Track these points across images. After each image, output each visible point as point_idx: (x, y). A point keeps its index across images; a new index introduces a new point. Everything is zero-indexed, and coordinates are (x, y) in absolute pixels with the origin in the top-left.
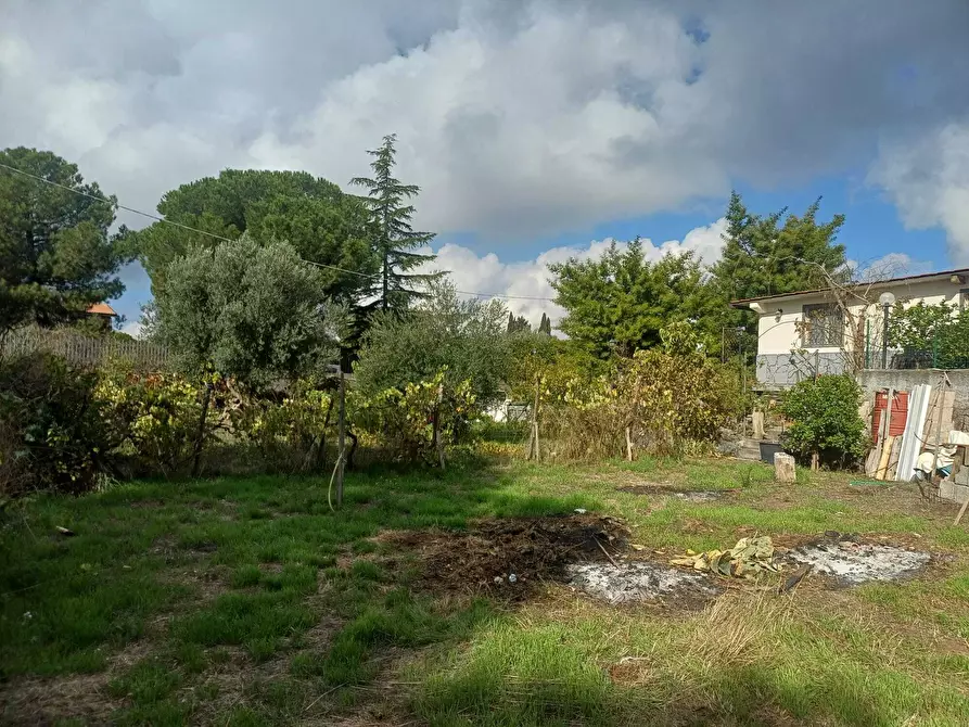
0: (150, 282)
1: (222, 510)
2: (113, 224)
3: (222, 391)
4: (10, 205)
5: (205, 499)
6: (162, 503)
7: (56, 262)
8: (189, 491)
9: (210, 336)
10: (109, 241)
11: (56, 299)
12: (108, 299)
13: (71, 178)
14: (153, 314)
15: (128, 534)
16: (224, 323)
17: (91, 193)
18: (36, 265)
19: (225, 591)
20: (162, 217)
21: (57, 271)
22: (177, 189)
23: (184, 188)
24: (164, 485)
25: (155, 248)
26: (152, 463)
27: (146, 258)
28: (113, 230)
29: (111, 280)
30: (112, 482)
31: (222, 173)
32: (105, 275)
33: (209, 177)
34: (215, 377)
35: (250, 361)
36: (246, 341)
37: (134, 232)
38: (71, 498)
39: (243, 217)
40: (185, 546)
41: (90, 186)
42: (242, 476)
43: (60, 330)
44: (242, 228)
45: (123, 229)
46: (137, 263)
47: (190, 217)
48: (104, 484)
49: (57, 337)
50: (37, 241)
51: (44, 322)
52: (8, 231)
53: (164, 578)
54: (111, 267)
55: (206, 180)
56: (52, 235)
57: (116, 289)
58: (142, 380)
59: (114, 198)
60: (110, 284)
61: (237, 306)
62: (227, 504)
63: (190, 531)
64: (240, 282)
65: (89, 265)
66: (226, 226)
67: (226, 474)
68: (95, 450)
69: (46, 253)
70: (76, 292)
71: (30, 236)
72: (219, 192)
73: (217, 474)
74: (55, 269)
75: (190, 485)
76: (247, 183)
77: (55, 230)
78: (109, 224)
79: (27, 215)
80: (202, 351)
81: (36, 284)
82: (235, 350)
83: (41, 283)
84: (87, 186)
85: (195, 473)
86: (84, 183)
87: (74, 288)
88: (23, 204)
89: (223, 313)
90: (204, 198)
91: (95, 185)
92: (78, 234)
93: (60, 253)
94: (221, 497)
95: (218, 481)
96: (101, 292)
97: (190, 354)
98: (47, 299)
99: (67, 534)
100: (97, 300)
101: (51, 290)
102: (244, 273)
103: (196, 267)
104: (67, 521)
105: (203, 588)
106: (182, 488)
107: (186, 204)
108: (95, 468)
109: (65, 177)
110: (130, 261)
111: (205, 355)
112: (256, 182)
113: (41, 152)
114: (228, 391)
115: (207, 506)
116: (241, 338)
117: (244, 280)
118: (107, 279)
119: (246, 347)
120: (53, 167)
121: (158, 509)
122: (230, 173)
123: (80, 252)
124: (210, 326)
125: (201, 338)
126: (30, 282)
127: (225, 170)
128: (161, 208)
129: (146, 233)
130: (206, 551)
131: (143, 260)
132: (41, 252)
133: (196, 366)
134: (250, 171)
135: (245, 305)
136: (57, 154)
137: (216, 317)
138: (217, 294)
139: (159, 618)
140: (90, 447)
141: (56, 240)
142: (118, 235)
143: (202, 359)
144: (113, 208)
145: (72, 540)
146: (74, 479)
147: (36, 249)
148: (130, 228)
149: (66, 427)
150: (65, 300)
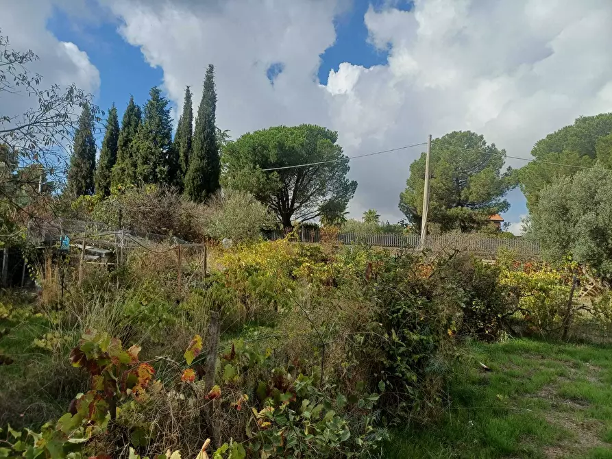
0: (526, 200)
1: (588, 372)
2: (503, 167)
3: (578, 274)
4: (448, 165)
5: (573, 360)
6: (543, 357)
7: (470, 194)
8: (560, 351)
9: (569, 237)
10: (501, 177)
11: (470, 215)
12: (500, 213)
13: (479, 144)
14: (529, 224)
15: (523, 377)
16: (581, 228)
17: (491, 150)
18: (460, 196)
19: (597, 442)
20: (534, 158)
21: (471, 199)
22: (544, 138)
23: (550, 137)
24: (542, 344)
25: (530, 179)
26: (534, 327)
27: (524, 186)
28: (503, 170)
29: (502, 201)
30: (509, 337)
31: (577, 120)
32: (498, 198)
33: (568, 125)
34: (573, 265)
35: (602, 255)
36: (598, 240)
37: (516, 170)
38: (485, 344)
39: (594, 149)
40: (563, 396)
41: (490, 146)
42: (602, 346)
43: (473, 234)
44: (594, 156)
45: (509, 169)
46: (518, 188)
47: (554, 155)
48: (505, 339)
49: (471, 238)
50: (461, 182)
51: (465, 229)
52: (446, 179)
53: (551, 418)
54: (502, 193)
55: (565, 128)
56: (469, 178)
57: (505, 206)
58: (522, 265)
59: (504, 151)
60: (501, 203)
61: (591, 216)
62: (592, 367)
63: (566, 385)
64: (594, 199)
65: (489, 194)
66: (581, 157)
67: (588, 342)
68: (499, 316)
69: (465, 189)
70: (481, 210)
71: (457, 180)
72: (576, 135)
73: (581, 341)
74: (470, 197)
75: (562, 347)
76: (598, 124)
77: (471, 175)
78: (501, 168)
79: (456, 169)
80: (565, 247)
81: (460, 207)
82: (589, 246)
83: (462, 206)
84: (488, 147)
85: (564, 337)
86: (487, 145)
87: (480, 208)
88: (454, 164)
89: (580, 221)
90: (565, 141)
91: (493, 145)
92: (483, 176)
93: (473, 189)
94: (586, 360)
95: (583, 346)
96: (496, 209)
97: (555, 249)
98: (466, 215)
99: (486, 369)
100: (493, 214)
101: (468, 210)
102: (596, 192)
103: (560, 191)
104: (486, 361)
105: (581, 434)
106: (556, 348)
107: (551, 147)
108: (499, 327)
109: (476, 144)
110: (514, 188)
111: (566, 250)
112: (604, 122)
113: (464, 132)
114: (583, 275)
115: (576, 366)
116: (594, 239)
117: (597, 197)
118: (499, 200)
119: (598, 245)
120: (470, 139)
121: (540, 362)
122: (585, 120)
123: (484, 186)
124: (569, 231)
125: (563, 239)
126: (457, 206)
127: (579, 117)
128: (534, 153)
129: (524, 169)
130: (580, 404)
131: (521, 186)
132: (463, 189)
133: (560, 258)
134: (601, 115)
135: (597, 215)
136: (472, 132)
137: (575, 224)
138: (575, 209)
139: (551, 450)
140: (496, 314)
141: (471, 181)
142: (506, 174)
143: (564, 253)
144: (503, 157)
145: (489, 374)
146: (487, 332)
147: (460, 187)
148: (514, 168)
149: (482, 300)
150: (475, 214)
